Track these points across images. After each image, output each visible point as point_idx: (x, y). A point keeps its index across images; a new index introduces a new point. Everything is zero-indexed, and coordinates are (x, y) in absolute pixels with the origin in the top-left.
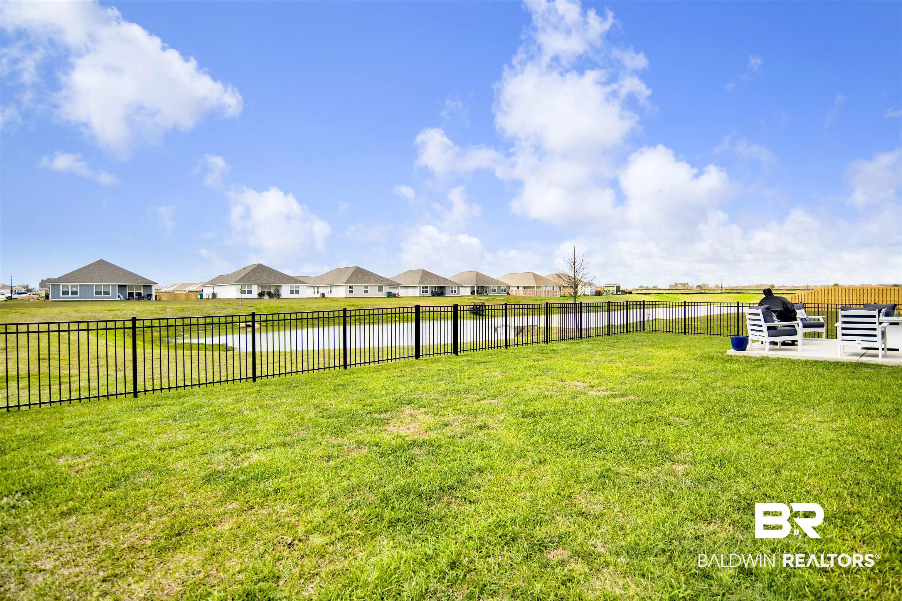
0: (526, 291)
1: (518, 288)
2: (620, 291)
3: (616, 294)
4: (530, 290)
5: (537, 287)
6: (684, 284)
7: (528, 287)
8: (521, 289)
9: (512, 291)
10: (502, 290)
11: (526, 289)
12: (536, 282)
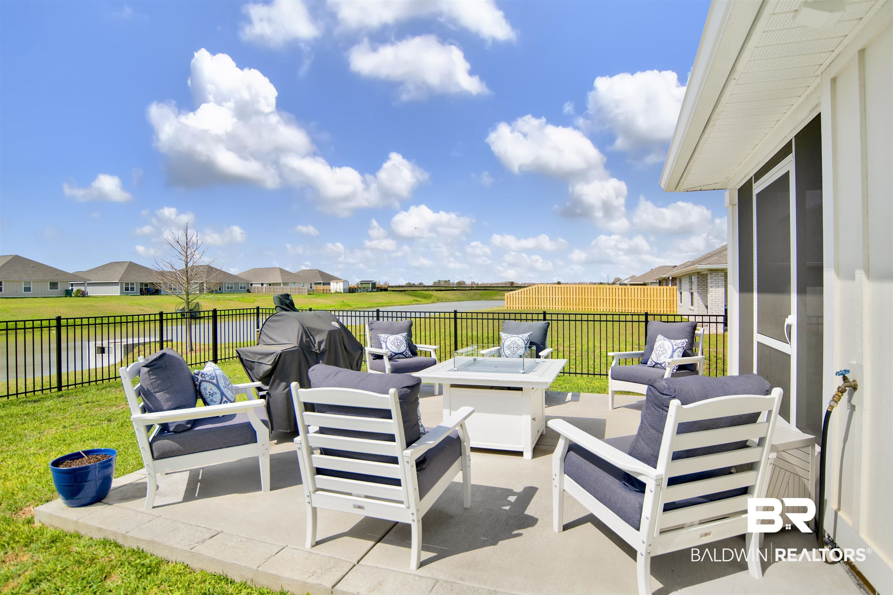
0: (270, 289)
1: (262, 284)
2: (375, 288)
3: (370, 292)
4: (275, 287)
5: (283, 283)
6: (446, 281)
7: (274, 284)
8: (265, 286)
9: (254, 288)
10: (241, 288)
11: (271, 287)
12: (282, 278)
